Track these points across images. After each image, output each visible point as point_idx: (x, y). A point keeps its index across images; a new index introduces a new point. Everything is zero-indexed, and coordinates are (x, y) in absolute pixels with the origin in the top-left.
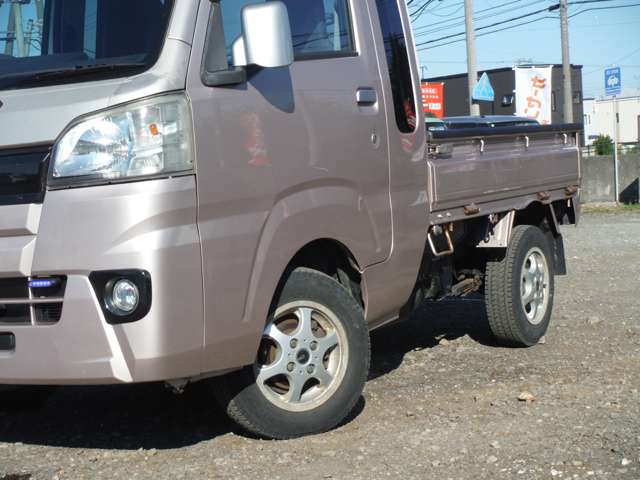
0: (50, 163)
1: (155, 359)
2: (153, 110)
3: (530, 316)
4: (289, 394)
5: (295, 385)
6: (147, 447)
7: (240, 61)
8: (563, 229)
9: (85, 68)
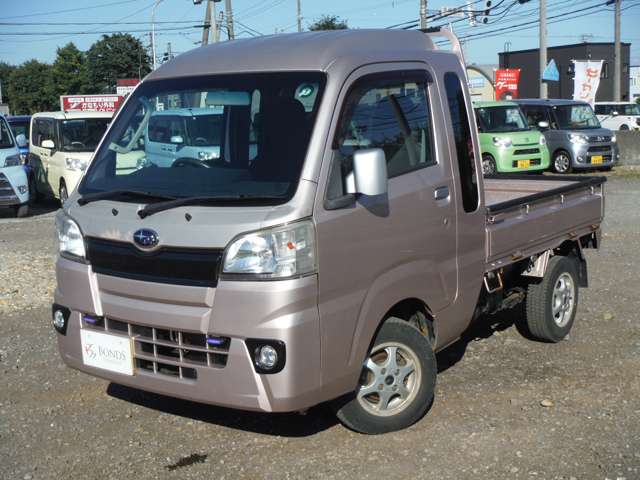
0: (221, 262)
1: (287, 399)
2: (289, 233)
3: (558, 321)
4: (380, 404)
5: (384, 397)
7: (351, 189)
9: (246, 197)
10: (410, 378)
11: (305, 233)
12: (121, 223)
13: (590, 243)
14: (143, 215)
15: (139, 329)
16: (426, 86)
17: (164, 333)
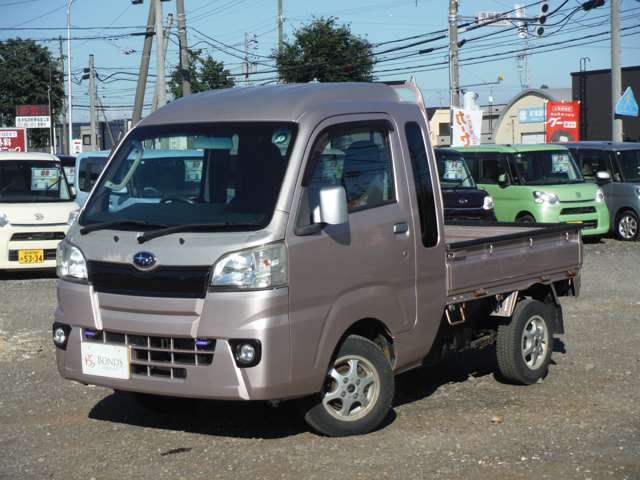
0: (209, 277)
1: (262, 389)
2: (266, 252)
3: (530, 364)
4: (342, 410)
5: (346, 405)
6: (257, 438)
7: (317, 220)
8: (561, 300)
9: (231, 224)
10: (370, 389)
11: (279, 253)
12: (121, 248)
13: (570, 291)
14: (141, 240)
15: (136, 339)
16: (387, 135)
17: (157, 340)
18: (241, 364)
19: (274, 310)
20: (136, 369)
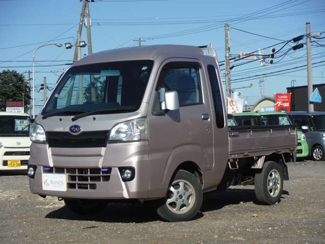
0: (109, 135)
1: (135, 192)
2: (137, 122)
4: (176, 208)
5: (178, 205)
6: (132, 222)
7: (163, 108)
8: (287, 164)
9: (119, 109)
10: (190, 198)
11: (144, 123)
12: (63, 125)
13: (291, 159)
14: (73, 120)
15: (70, 170)
16: (199, 70)
17: (81, 170)
18: (125, 180)
19: (142, 152)
20: (71, 186)
